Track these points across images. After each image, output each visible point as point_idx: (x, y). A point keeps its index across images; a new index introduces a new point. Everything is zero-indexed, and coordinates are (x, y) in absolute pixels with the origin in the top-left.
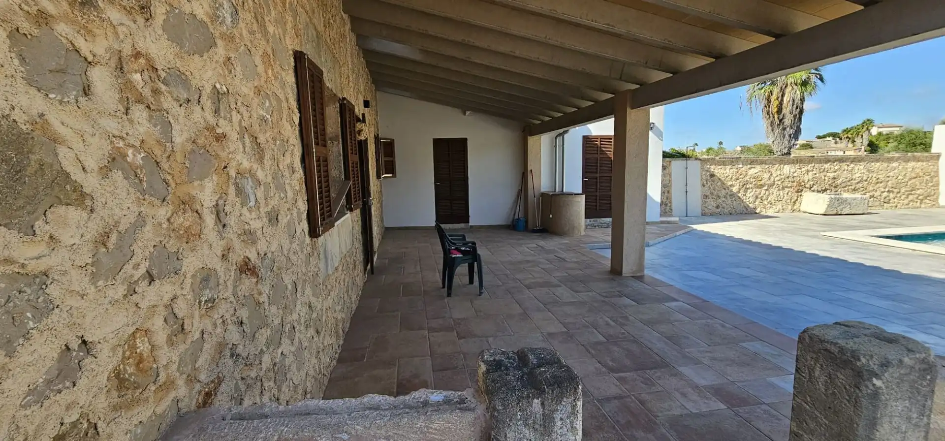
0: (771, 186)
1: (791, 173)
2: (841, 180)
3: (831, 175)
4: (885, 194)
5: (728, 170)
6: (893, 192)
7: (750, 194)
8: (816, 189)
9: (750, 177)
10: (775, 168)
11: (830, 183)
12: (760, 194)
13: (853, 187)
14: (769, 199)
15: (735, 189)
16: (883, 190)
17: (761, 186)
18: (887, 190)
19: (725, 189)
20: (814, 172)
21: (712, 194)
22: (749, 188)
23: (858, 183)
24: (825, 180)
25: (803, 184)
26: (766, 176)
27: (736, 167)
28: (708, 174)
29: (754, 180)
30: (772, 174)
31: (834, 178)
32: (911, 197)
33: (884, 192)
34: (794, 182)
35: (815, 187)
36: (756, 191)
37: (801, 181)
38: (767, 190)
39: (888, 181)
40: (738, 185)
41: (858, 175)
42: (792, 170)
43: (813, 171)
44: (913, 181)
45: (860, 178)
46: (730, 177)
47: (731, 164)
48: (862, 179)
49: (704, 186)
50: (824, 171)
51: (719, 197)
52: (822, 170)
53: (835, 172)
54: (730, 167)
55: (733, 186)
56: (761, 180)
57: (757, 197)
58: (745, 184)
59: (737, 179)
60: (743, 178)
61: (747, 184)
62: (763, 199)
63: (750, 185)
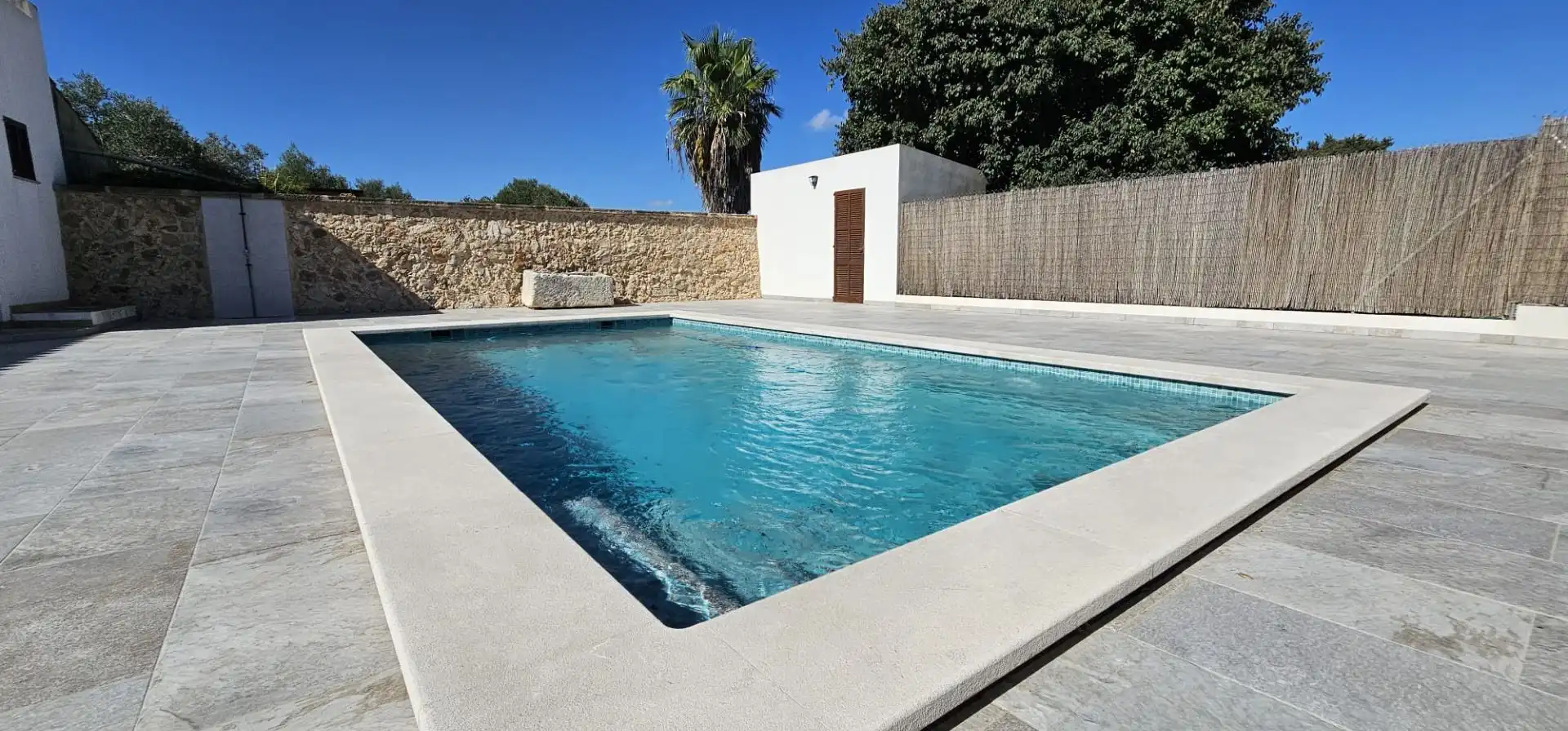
0: (462, 258)
1: (503, 236)
2: (600, 252)
3: (581, 242)
4: (678, 277)
5: (358, 225)
6: (692, 274)
7: (420, 274)
8: (556, 266)
9: (411, 239)
10: (468, 226)
11: (578, 255)
12: (441, 273)
13: (623, 264)
15: (380, 263)
16: (674, 270)
17: (441, 258)
18: (680, 270)
19: (356, 262)
20: (549, 237)
21: (322, 270)
22: (413, 262)
23: (630, 257)
24: (571, 250)
25: (529, 256)
26: (450, 239)
27: (374, 218)
28: (307, 229)
29: (422, 245)
30: (461, 236)
31: (587, 248)
32: (719, 283)
33: (676, 274)
34: (511, 252)
35: (554, 264)
36: (430, 267)
37: (524, 251)
38: (454, 265)
39: (681, 256)
40: (386, 253)
41: (629, 245)
42: (505, 230)
43: (547, 233)
44: (720, 257)
45: (633, 250)
46: (364, 237)
47: (364, 214)
48: (637, 251)
49: (299, 253)
50: (568, 234)
51: (342, 277)
52: (564, 233)
53: (589, 237)
54: (362, 217)
55: (373, 255)
56: (440, 247)
57: (434, 279)
58: (402, 254)
59: (381, 243)
60: (396, 241)
61: (409, 253)
62: (449, 282)
63: (416, 255)
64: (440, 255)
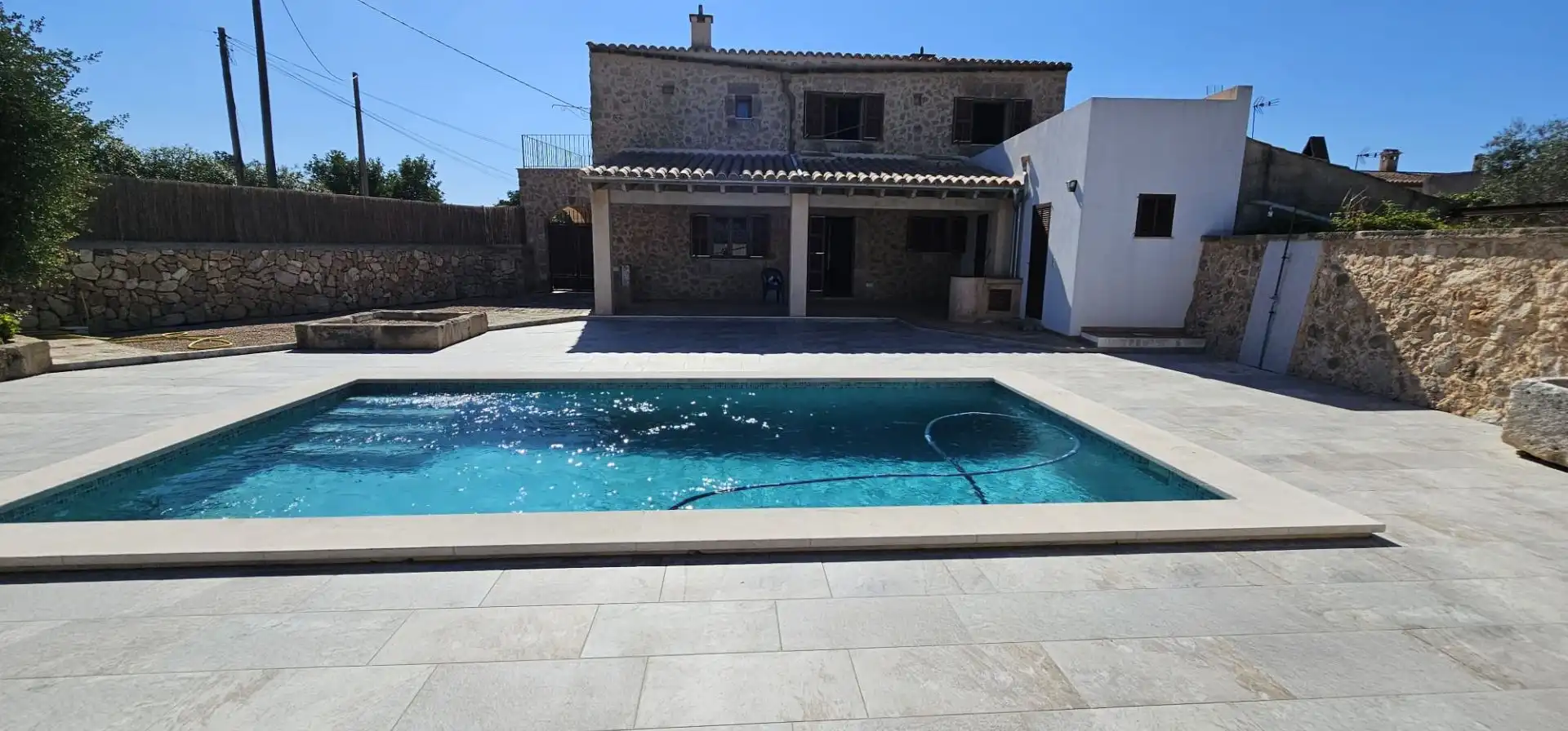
0: (1517, 332)
5: (1385, 271)
7: (1438, 348)
9: (1444, 292)
12: (1474, 350)
14: (1501, 376)
15: (1392, 325)
17: (1483, 329)
19: (1368, 320)
22: (1436, 329)
26: (1505, 298)
27: (1409, 261)
28: (1334, 274)
29: (1458, 304)
30: (1529, 292)
36: (1460, 340)
38: (1501, 343)
40: (1403, 312)
46: (1385, 286)
47: (1397, 254)
49: (1317, 304)
51: (1345, 336)
54: (1395, 258)
55: (1389, 314)
56: (1484, 308)
57: (1456, 360)
58: (1425, 314)
59: (1402, 297)
60: (1422, 294)
61: (1434, 313)
62: (1480, 371)
63: (1443, 319)
64: (1478, 322)
